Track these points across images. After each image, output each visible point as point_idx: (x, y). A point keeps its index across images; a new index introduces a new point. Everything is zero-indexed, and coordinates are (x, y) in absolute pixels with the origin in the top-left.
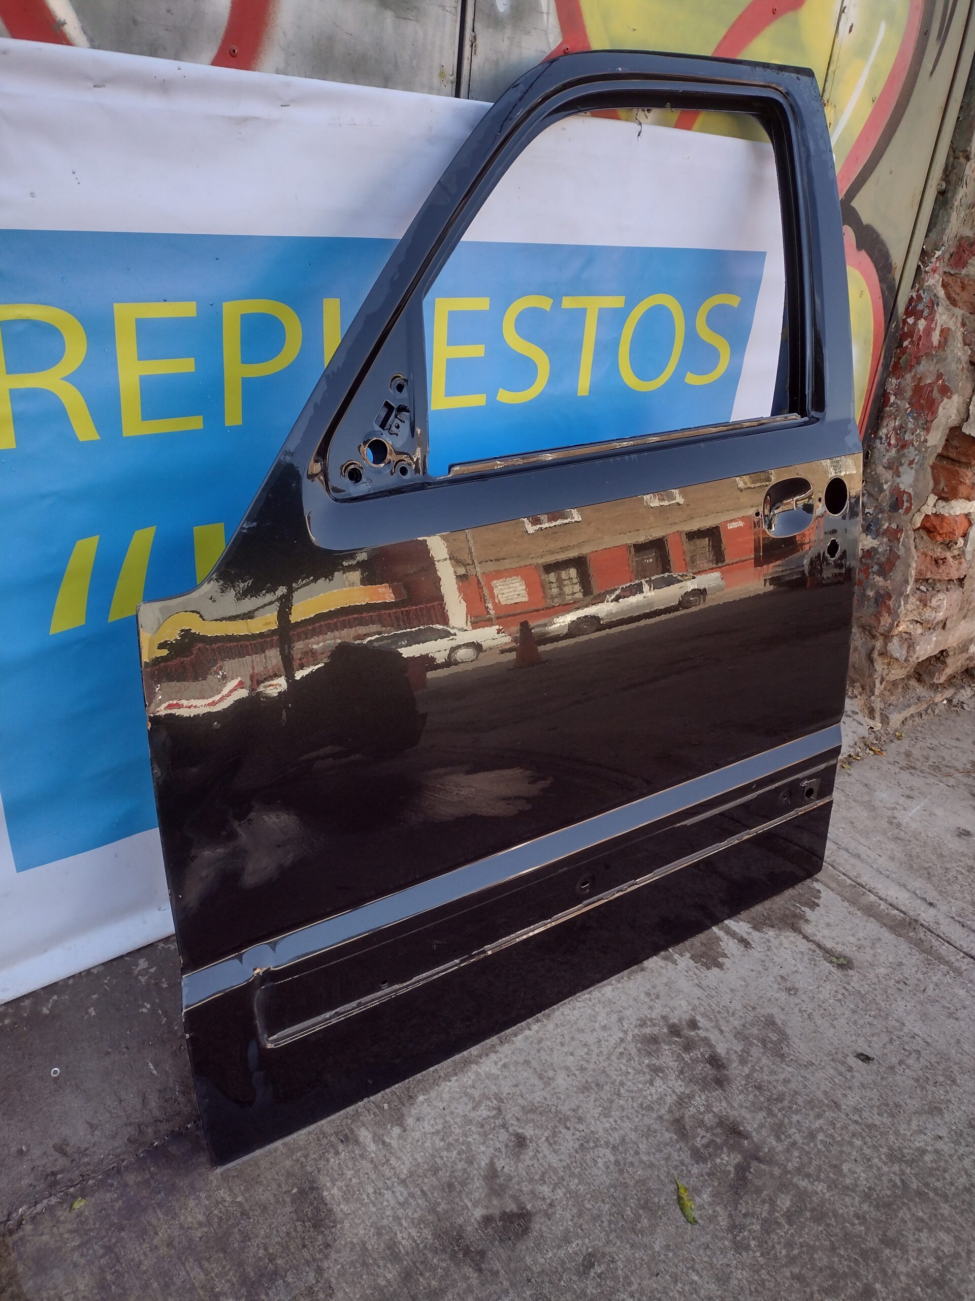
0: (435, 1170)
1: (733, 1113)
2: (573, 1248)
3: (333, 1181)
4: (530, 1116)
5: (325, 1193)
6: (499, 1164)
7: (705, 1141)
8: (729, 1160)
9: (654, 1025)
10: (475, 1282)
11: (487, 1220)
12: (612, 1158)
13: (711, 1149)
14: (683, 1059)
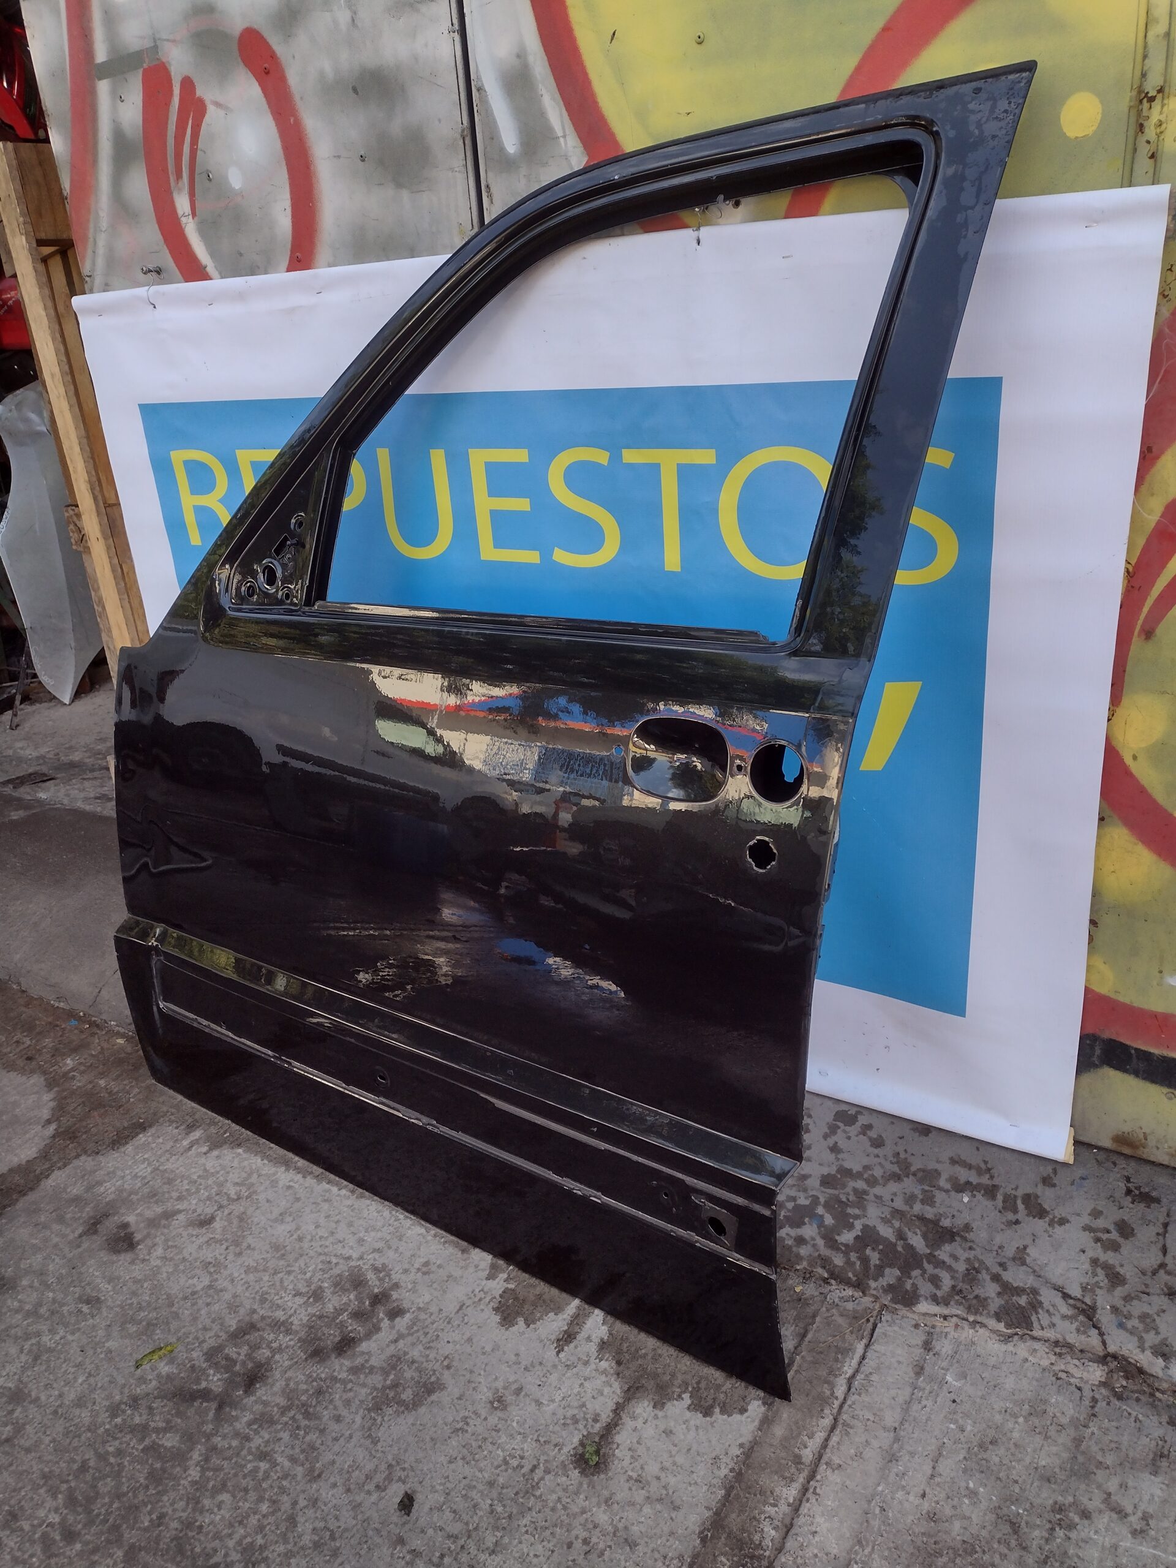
0: (170, 1182)
1: (277, 1374)
2: (105, 1286)
3: (152, 1135)
4: (235, 1222)
5: (141, 1136)
6: (181, 1217)
7: (234, 1356)
8: (215, 1381)
9: (381, 1280)
10: (71, 1237)
11: (126, 1226)
12: (199, 1288)
13: (224, 1362)
14: (339, 1315)
